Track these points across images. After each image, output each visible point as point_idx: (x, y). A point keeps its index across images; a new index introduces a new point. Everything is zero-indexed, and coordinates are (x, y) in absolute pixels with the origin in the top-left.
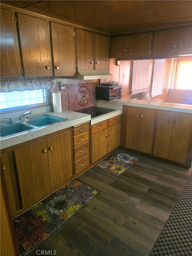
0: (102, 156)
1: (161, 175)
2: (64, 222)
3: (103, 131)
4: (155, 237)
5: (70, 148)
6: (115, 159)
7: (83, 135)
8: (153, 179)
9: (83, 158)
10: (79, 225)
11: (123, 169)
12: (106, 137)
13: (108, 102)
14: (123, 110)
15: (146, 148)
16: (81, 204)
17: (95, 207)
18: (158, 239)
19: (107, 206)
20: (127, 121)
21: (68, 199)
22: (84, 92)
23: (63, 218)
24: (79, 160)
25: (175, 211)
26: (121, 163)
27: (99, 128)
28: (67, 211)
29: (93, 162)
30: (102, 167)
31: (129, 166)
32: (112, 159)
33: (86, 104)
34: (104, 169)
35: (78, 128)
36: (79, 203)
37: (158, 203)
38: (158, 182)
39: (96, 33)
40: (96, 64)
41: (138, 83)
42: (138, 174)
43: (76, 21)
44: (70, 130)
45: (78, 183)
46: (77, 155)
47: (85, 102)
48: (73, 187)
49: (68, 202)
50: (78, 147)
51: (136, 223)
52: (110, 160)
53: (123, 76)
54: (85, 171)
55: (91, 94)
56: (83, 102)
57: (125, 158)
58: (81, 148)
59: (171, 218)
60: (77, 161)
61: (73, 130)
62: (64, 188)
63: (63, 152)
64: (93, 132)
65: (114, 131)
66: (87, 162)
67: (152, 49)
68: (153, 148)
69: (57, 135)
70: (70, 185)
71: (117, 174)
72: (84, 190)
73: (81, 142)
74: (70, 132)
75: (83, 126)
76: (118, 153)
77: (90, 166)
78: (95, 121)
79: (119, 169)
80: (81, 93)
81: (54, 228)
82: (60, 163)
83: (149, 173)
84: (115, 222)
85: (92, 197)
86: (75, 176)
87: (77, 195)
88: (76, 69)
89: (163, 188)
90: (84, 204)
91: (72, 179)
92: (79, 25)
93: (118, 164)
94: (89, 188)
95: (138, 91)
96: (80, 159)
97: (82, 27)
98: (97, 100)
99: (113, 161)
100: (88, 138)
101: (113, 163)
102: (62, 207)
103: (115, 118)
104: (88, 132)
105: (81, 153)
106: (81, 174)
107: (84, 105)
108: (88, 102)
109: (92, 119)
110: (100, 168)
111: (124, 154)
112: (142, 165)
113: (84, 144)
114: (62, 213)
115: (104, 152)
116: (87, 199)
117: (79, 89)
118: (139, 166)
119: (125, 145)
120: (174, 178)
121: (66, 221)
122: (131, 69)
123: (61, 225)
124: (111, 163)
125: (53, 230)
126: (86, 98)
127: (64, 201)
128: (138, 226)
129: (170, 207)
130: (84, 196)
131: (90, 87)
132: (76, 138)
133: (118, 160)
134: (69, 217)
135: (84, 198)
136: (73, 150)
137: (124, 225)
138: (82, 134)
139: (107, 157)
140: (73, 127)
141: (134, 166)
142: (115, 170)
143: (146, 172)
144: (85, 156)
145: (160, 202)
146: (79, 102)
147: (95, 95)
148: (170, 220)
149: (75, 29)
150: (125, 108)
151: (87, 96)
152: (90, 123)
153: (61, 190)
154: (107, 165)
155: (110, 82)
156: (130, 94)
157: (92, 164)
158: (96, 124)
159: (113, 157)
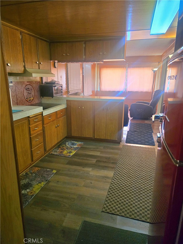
0: (53, 145)
1: (103, 150)
2: (33, 196)
3: (53, 122)
4: (107, 186)
5: (28, 136)
6: (65, 146)
7: (38, 124)
8: (98, 154)
9: (39, 146)
10: (48, 195)
11: (74, 151)
12: (56, 127)
13: (52, 98)
14: (67, 104)
15: (88, 134)
16: (45, 181)
17: (57, 181)
18: (109, 188)
19: (67, 178)
20: (71, 113)
21: (31, 181)
22: (29, 89)
23: (31, 194)
24: (35, 148)
25: (117, 169)
26: (70, 148)
27: (49, 119)
28: (34, 189)
29: (47, 150)
30: (55, 154)
31: (78, 149)
32: (62, 146)
33: (32, 101)
34: (57, 155)
35: (33, 118)
36: (42, 181)
37: (105, 168)
38: (102, 155)
39: (38, 38)
40: (40, 64)
41: (73, 84)
42: (86, 153)
43: (21, 26)
44: (26, 120)
45: (37, 169)
46: (34, 143)
47: (31, 99)
48: (33, 172)
49: (33, 183)
50: (34, 135)
51: (92, 183)
52: (61, 147)
53: (61, 77)
54: (40, 159)
55: (35, 91)
56: (29, 99)
57: (73, 144)
58: (36, 137)
59: (115, 174)
60: (34, 149)
61: (29, 120)
62: (25, 174)
63: (22, 139)
64: (45, 122)
65: (62, 122)
66: (42, 150)
67: (85, 55)
68: (94, 132)
69: (16, 124)
70: (29, 171)
71: (69, 156)
72: (44, 172)
73: (36, 131)
74: (26, 121)
75: (37, 117)
76: (66, 142)
77: (45, 154)
78: (46, 113)
79: (70, 152)
80: (27, 90)
81: (26, 203)
82: (20, 150)
83: (94, 151)
84: (77, 186)
85: (53, 175)
86: (33, 162)
87: (39, 177)
88: (24, 67)
89: (106, 158)
90: (47, 181)
91: (30, 167)
92: (24, 30)
93: (68, 149)
94: (48, 170)
95: (74, 91)
96: (37, 147)
97: (27, 32)
98: (42, 97)
99: (64, 148)
100: (42, 128)
101: (64, 149)
102: (28, 188)
103: (61, 111)
104: (41, 122)
105: (37, 141)
106: (37, 161)
107: (31, 101)
108: (34, 98)
109: (44, 110)
110: (54, 155)
111: (72, 141)
112: (88, 147)
113: (39, 133)
114: (29, 192)
115: (55, 141)
116: (49, 177)
117: (25, 86)
118: (86, 148)
119: (71, 134)
120: (112, 151)
121: (35, 196)
122: (66, 72)
123: (31, 199)
124: (63, 150)
125: (26, 204)
126: (31, 95)
127: (28, 183)
128: (94, 184)
129: (113, 168)
130: (46, 176)
131: (34, 85)
132: (32, 127)
133: (67, 146)
134: (37, 192)
135: (46, 177)
136: (30, 138)
137: (83, 186)
138: (36, 124)
139: (58, 146)
140: (29, 117)
141: (82, 148)
142: (67, 154)
143: (92, 151)
144: (40, 145)
145: (106, 167)
146: (26, 99)
147: (39, 93)
148: (115, 175)
149: (21, 33)
150: (69, 102)
151: (33, 93)
152: (42, 114)
153: (22, 176)
154: (59, 151)
155: (53, 81)
156: (68, 93)
157: (46, 152)
158: (47, 115)
159: (63, 145)
